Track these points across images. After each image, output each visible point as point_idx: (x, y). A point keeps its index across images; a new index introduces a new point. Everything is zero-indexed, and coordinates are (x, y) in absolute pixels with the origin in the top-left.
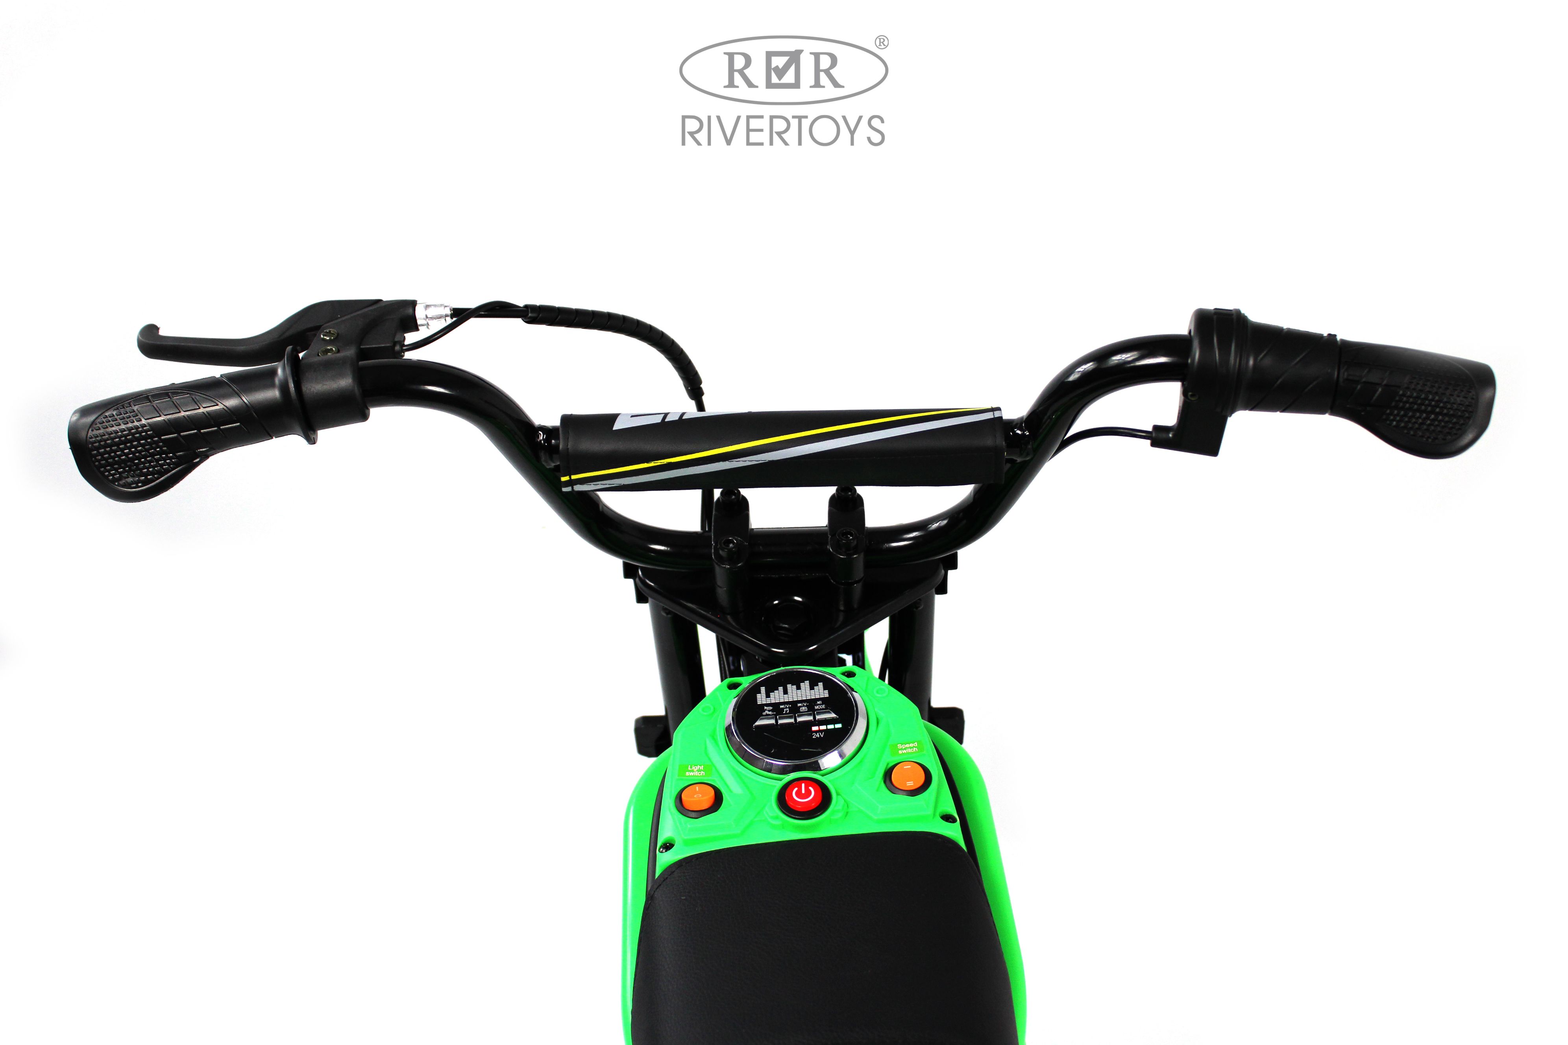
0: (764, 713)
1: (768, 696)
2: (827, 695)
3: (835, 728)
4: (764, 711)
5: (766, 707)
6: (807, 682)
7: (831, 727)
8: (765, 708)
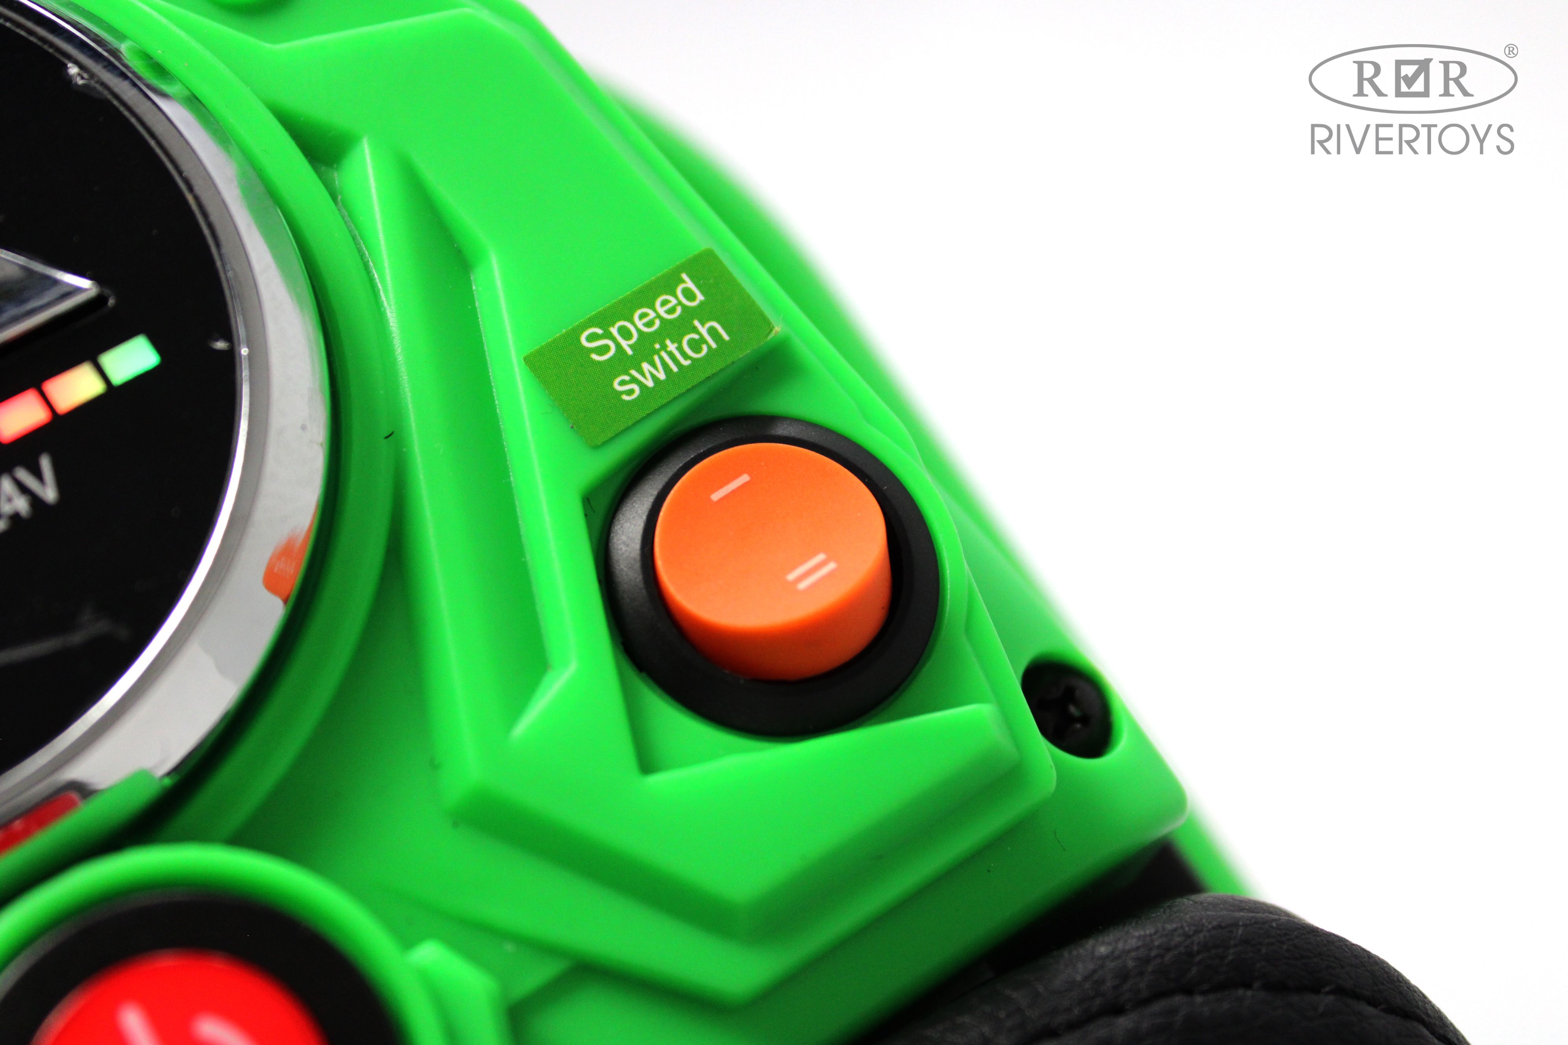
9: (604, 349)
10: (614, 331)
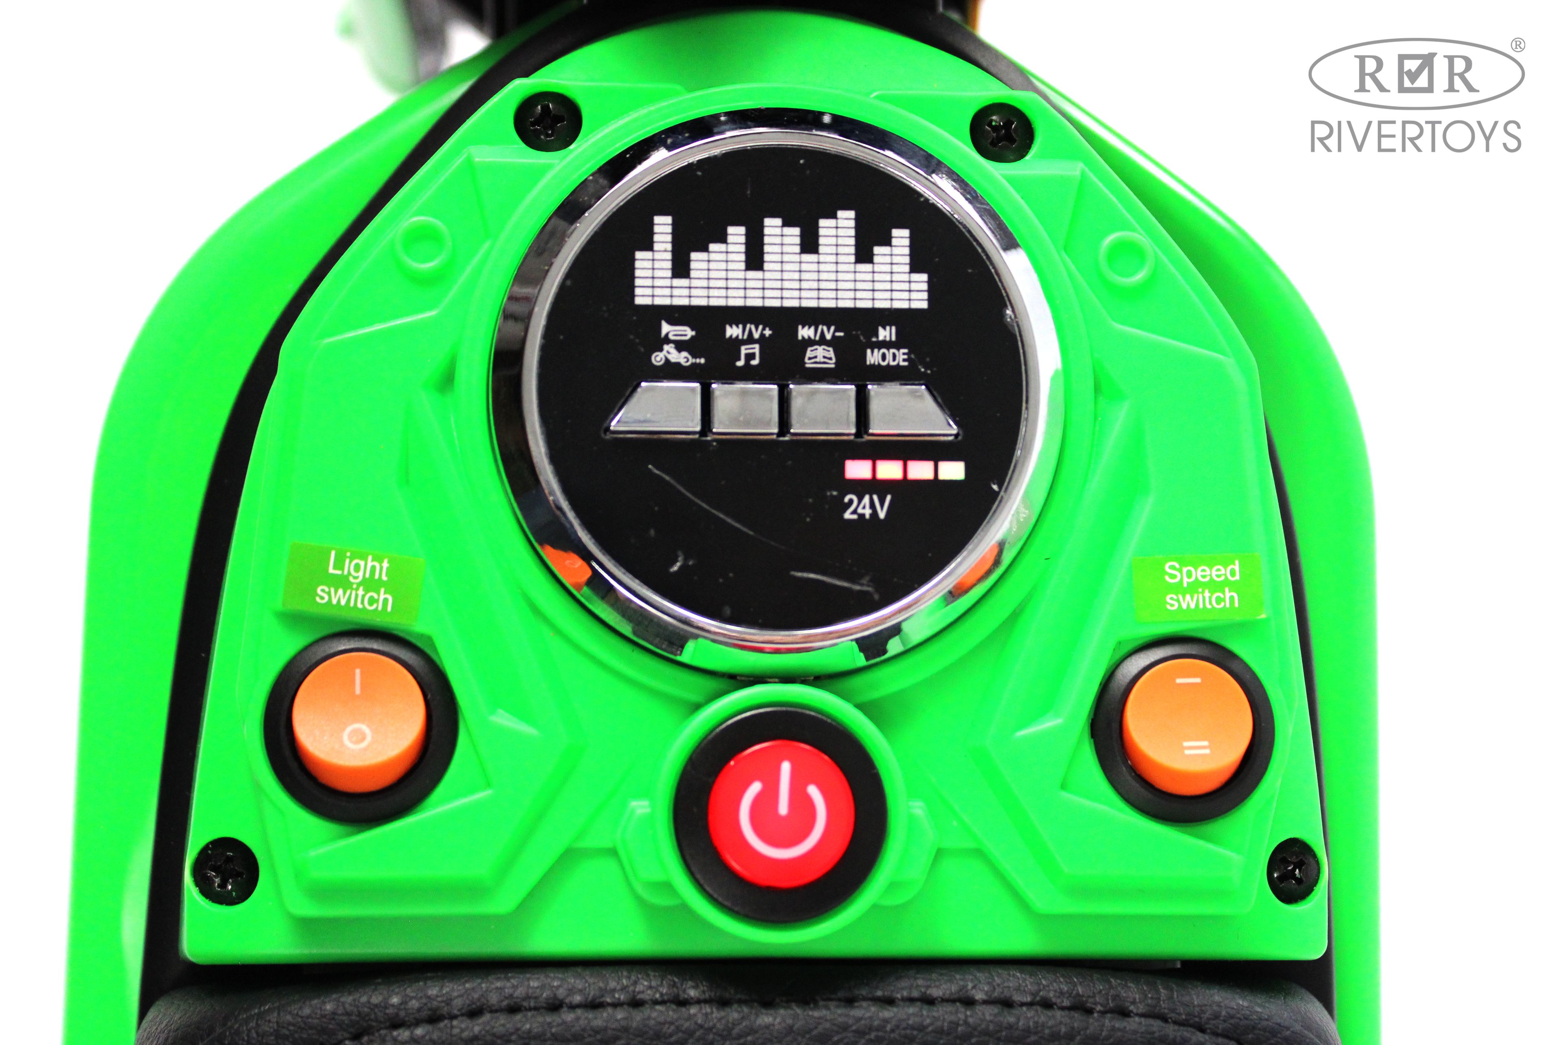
0: (658, 359)
1: (681, 269)
2: (920, 302)
3: (936, 482)
4: (660, 342)
5: (671, 323)
6: (847, 218)
7: (921, 470)
8: (666, 328)
9: (1173, 576)
10: (1185, 570)
